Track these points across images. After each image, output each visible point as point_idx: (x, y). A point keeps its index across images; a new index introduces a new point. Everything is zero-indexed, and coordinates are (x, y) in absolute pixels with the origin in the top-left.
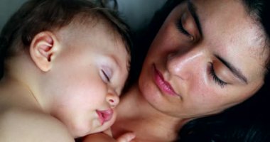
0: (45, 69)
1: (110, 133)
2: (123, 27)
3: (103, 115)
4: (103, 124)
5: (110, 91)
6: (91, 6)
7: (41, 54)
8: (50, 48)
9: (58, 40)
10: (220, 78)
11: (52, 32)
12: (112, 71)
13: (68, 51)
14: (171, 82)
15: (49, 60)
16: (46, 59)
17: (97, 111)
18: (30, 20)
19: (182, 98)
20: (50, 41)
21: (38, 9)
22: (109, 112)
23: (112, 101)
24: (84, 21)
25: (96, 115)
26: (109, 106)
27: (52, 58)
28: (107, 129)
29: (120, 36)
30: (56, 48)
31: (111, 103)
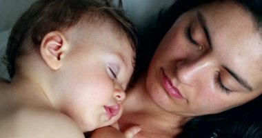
0: (55, 67)
1: (117, 127)
2: (128, 25)
3: (110, 110)
4: (110, 119)
5: (117, 87)
6: (98, 5)
7: (51, 53)
8: (59, 47)
9: (67, 39)
10: (226, 86)
11: (61, 31)
12: (119, 68)
13: (77, 50)
14: (179, 88)
15: (59, 59)
16: (56, 58)
17: (105, 107)
18: (39, 20)
19: (188, 101)
20: (59, 40)
21: (47, 9)
22: (116, 108)
23: (119, 97)
24: (91, 20)
25: (104, 111)
26: (116, 101)
27: (62, 57)
28: (114, 123)
29: (125, 34)
30: (65, 47)
31: (118, 99)
